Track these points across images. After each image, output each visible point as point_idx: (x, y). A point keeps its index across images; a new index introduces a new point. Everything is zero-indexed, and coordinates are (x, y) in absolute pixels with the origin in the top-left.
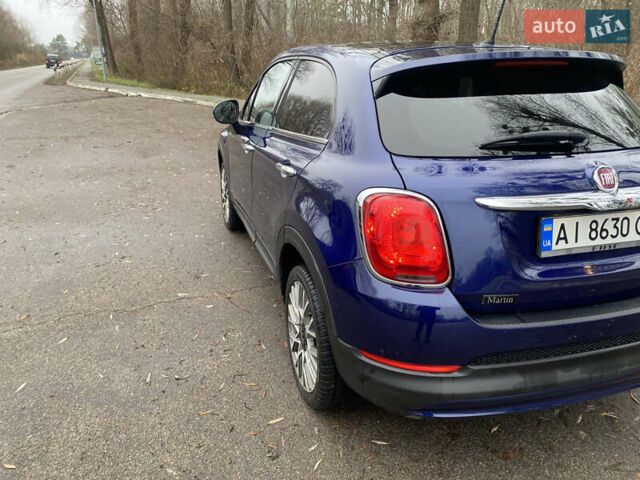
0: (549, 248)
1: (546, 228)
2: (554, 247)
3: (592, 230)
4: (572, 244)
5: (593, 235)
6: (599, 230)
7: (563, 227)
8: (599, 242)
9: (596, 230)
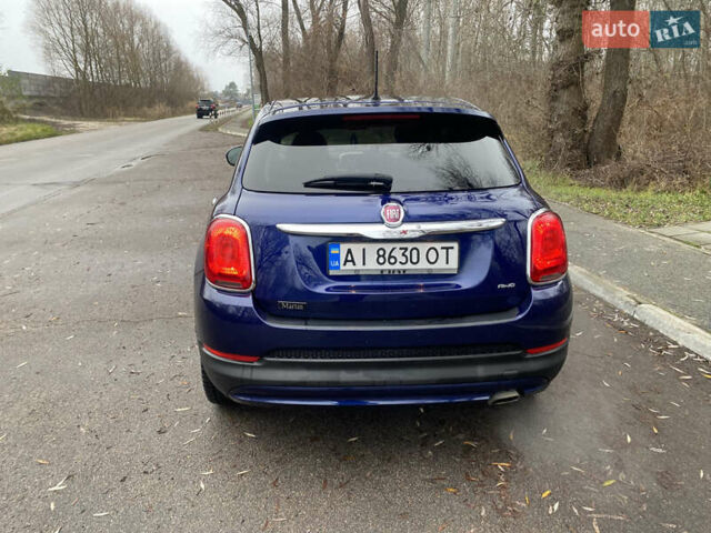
0: (338, 268)
1: (334, 251)
2: (342, 267)
3: (379, 256)
4: (359, 266)
5: (381, 260)
6: (387, 256)
7: (349, 251)
8: (387, 266)
9: (383, 256)
